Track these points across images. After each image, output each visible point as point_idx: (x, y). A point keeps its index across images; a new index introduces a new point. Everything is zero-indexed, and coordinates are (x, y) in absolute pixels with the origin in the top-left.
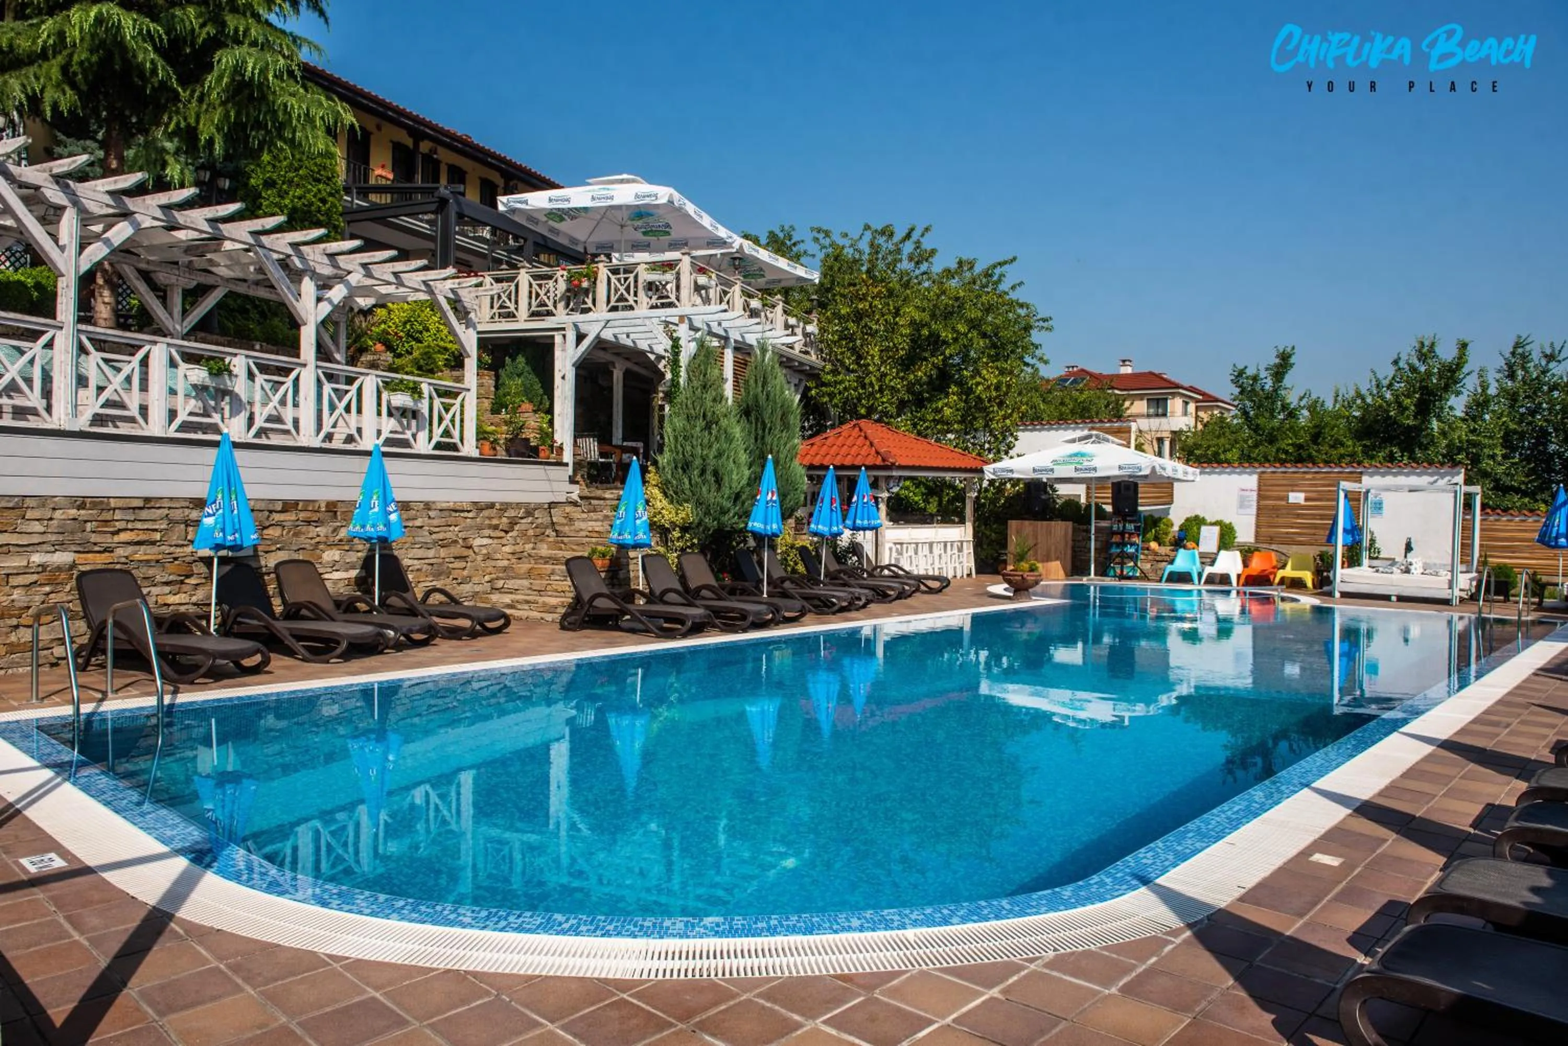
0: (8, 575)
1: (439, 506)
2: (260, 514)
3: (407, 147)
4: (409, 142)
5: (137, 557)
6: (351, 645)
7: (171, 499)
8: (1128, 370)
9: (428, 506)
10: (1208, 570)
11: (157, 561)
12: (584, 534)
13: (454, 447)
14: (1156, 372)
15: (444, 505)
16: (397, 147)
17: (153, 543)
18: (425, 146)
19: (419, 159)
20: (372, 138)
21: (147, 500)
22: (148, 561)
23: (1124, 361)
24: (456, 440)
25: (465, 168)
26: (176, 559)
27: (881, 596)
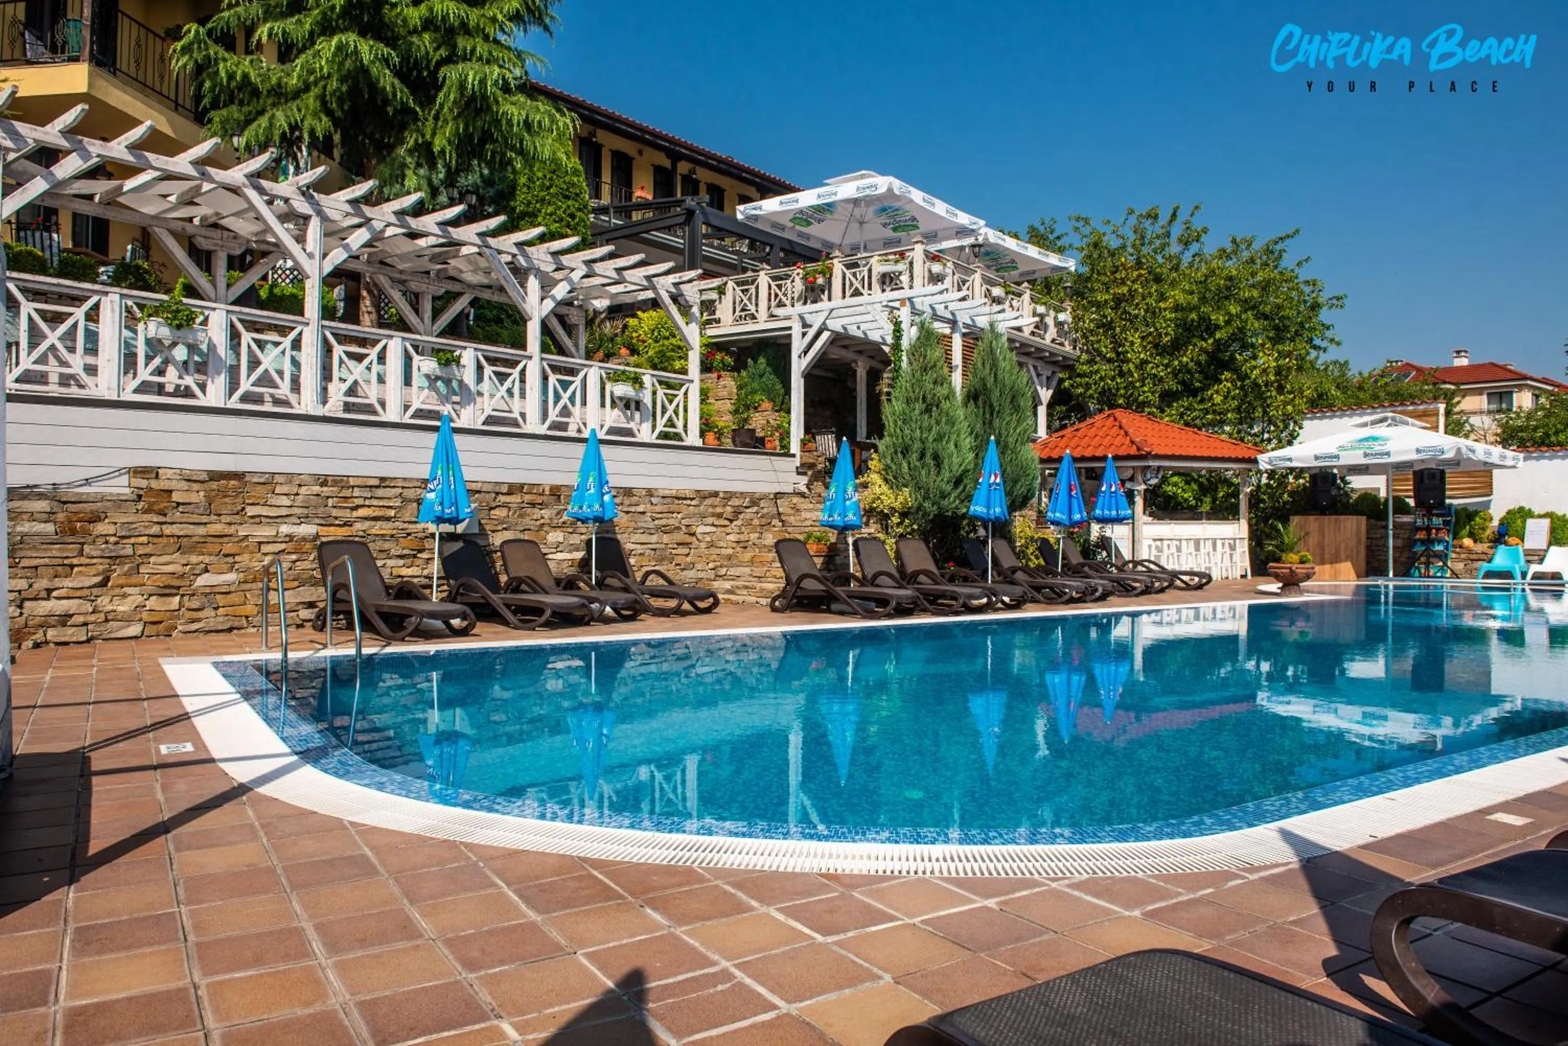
0: (260, 543)
1: (661, 493)
2: (487, 496)
3: (666, 169)
4: (667, 163)
5: (374, 531)
6: (554, 614)
7: (405, 479)
8: (1464, 362)
9: (650, 493)
10: (1534, 568)
11: (392, 536)
12: (808, 523)
13: (677, 437)
14: (1501, 363)
15: (667, 493)
16: (658, 170)
17: (388, 519)
18: (683, 167)
19: (679, 178)
20: (634, 162)
21: (383, 479)
22: (382, 535)
23: (1458, 352)
24: (680, 429)
25: (723, 186)
26: (409, 534)
27: (1125, 589)
